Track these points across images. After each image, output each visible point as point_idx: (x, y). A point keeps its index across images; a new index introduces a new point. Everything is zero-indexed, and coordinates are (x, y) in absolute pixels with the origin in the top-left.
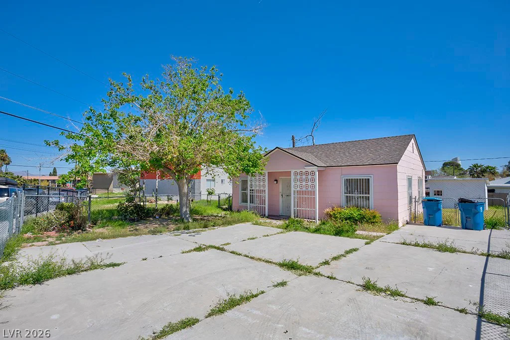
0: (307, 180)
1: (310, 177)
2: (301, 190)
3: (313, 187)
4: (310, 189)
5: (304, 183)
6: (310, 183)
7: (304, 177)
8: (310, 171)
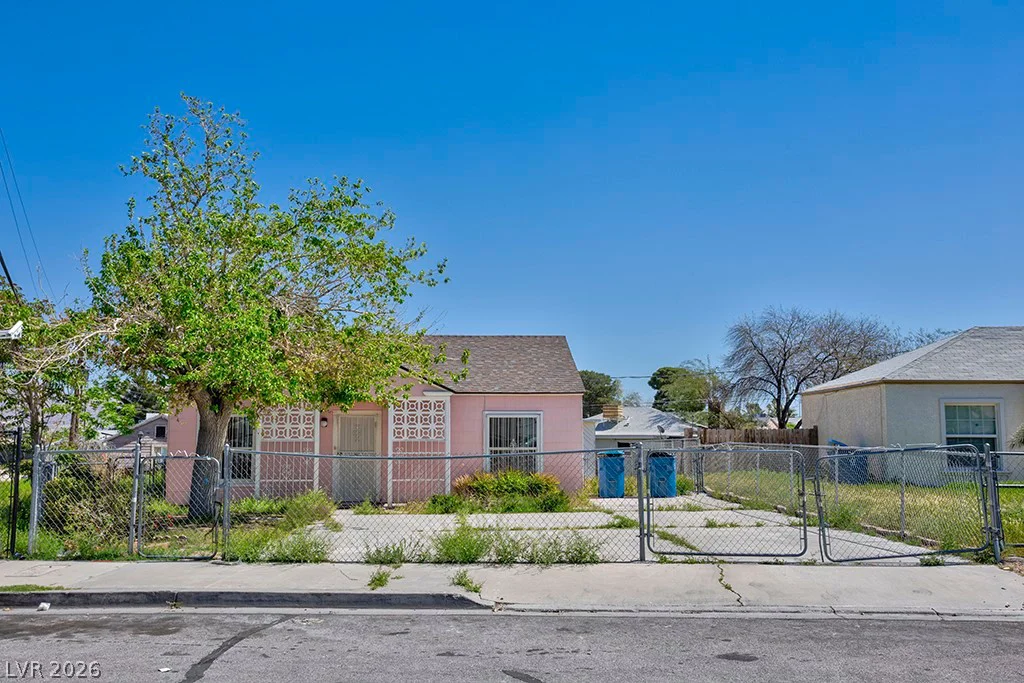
0: (425, 420)
1: (432, 413)
2: (412, 440)
3: (439, 433)
4: (432, 438)
5: (419, 426)
6: (433, 426)
7: (419, 413)
8: (433, 401)
